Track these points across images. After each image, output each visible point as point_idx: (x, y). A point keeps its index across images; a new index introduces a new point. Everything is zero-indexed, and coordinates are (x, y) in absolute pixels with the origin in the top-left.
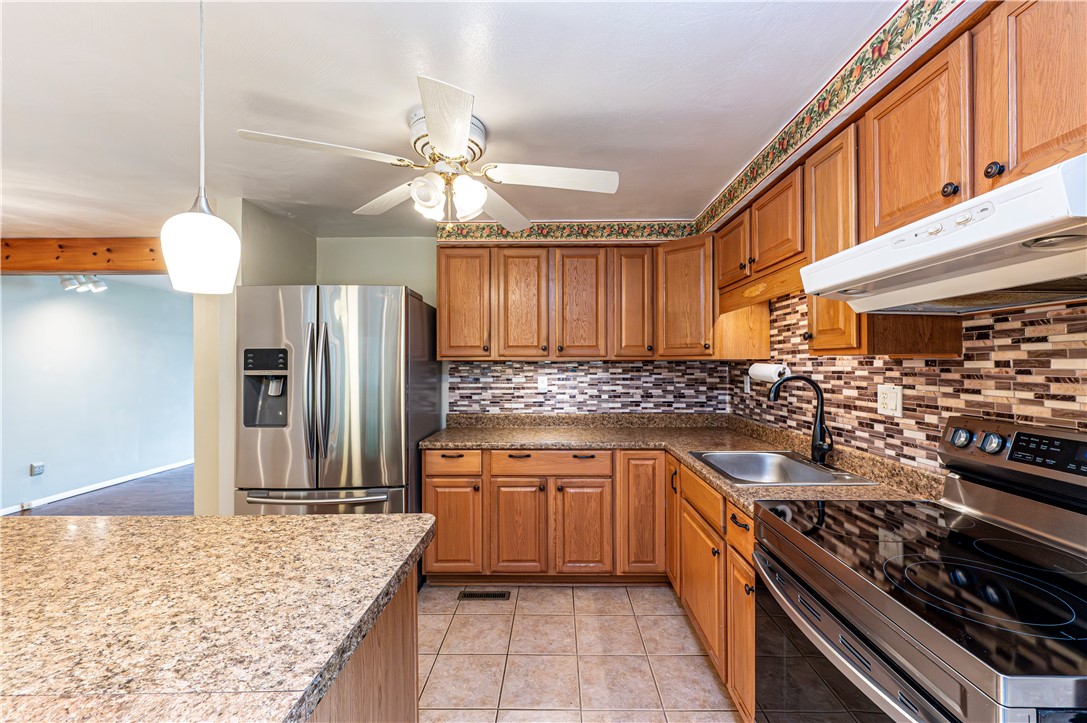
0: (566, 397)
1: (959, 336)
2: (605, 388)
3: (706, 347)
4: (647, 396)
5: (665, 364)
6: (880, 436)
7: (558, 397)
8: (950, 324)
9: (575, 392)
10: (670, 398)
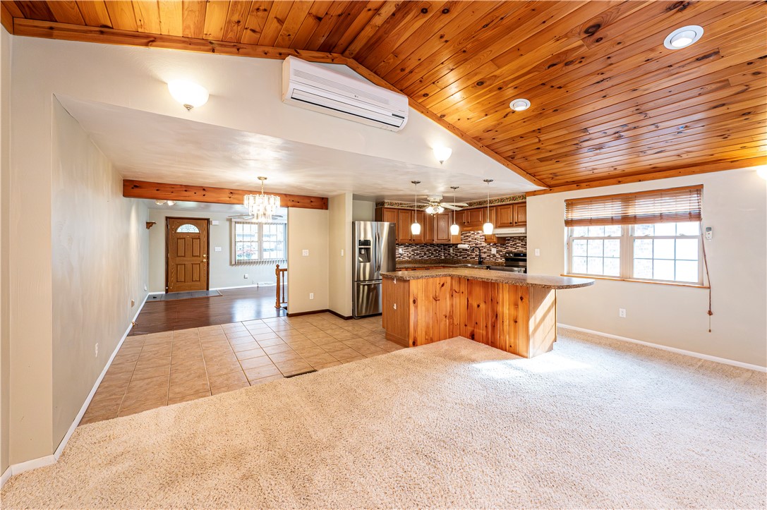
0: (406, 255)
1: (504, 240)
2: (415, 252)
3: (450, 240)
5: (429, 244)
6: (492, 257)
9: (408, 253)
10: (430, 254)
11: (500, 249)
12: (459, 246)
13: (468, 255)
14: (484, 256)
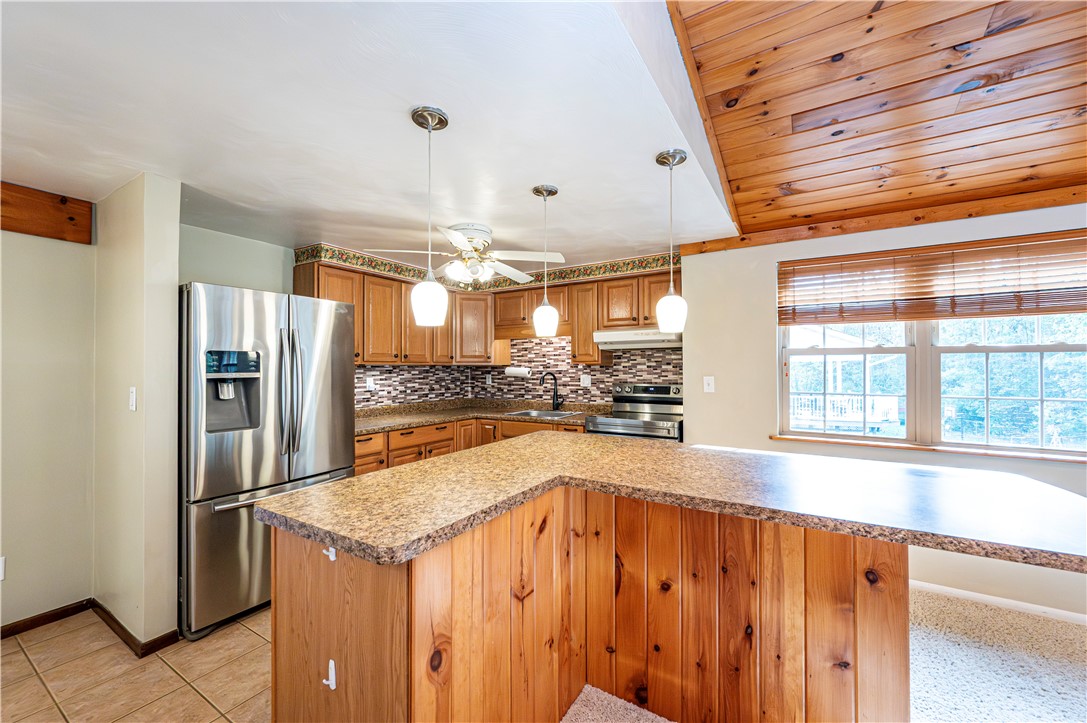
0: (385, 393)
1: (611, 358)
2: (409, 385)
3: (489, 358)
4: (432, 389)
5: (440, 368)
6: (581, 395)
7: (380, 393)
8: (609, 354)
9: (391, 389)
10: (443, 391)
11: (599, 376)
12: (509, 371)
13: (528, 391)
14: (562, 391)
